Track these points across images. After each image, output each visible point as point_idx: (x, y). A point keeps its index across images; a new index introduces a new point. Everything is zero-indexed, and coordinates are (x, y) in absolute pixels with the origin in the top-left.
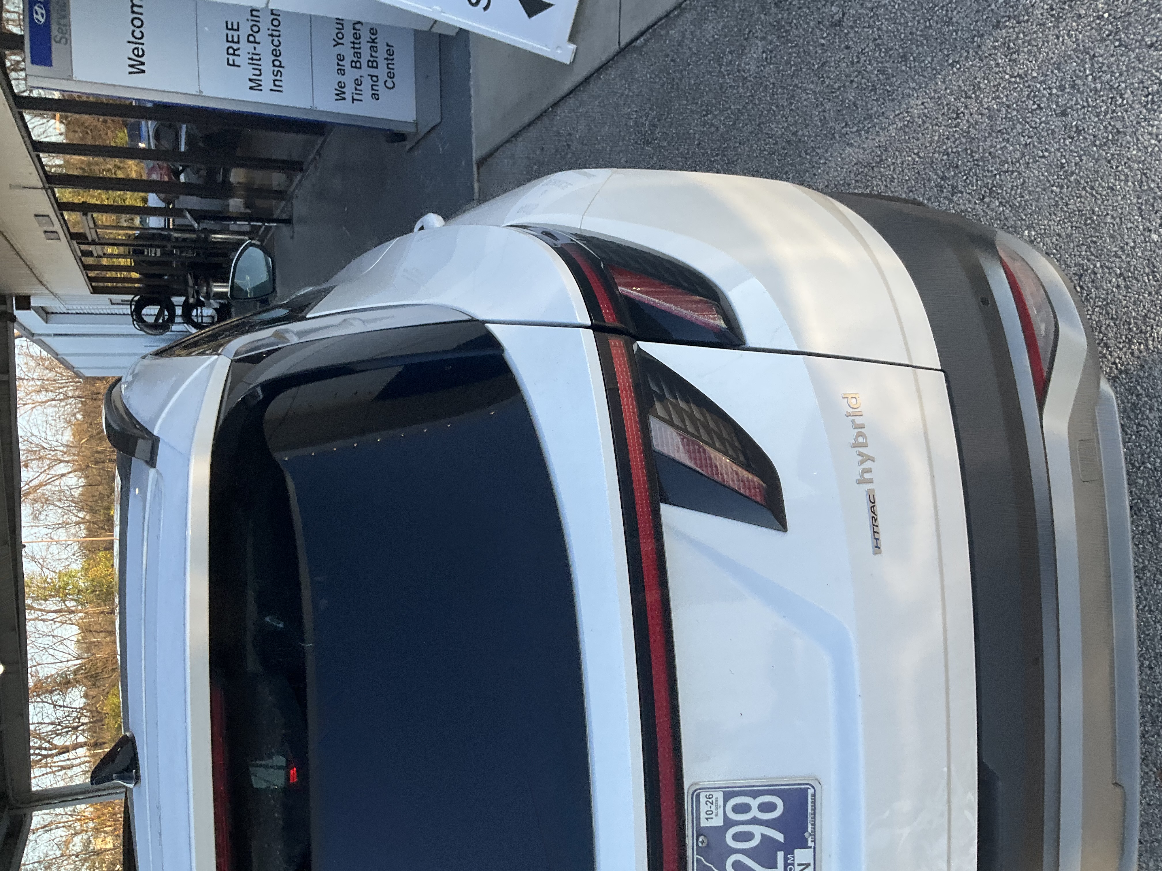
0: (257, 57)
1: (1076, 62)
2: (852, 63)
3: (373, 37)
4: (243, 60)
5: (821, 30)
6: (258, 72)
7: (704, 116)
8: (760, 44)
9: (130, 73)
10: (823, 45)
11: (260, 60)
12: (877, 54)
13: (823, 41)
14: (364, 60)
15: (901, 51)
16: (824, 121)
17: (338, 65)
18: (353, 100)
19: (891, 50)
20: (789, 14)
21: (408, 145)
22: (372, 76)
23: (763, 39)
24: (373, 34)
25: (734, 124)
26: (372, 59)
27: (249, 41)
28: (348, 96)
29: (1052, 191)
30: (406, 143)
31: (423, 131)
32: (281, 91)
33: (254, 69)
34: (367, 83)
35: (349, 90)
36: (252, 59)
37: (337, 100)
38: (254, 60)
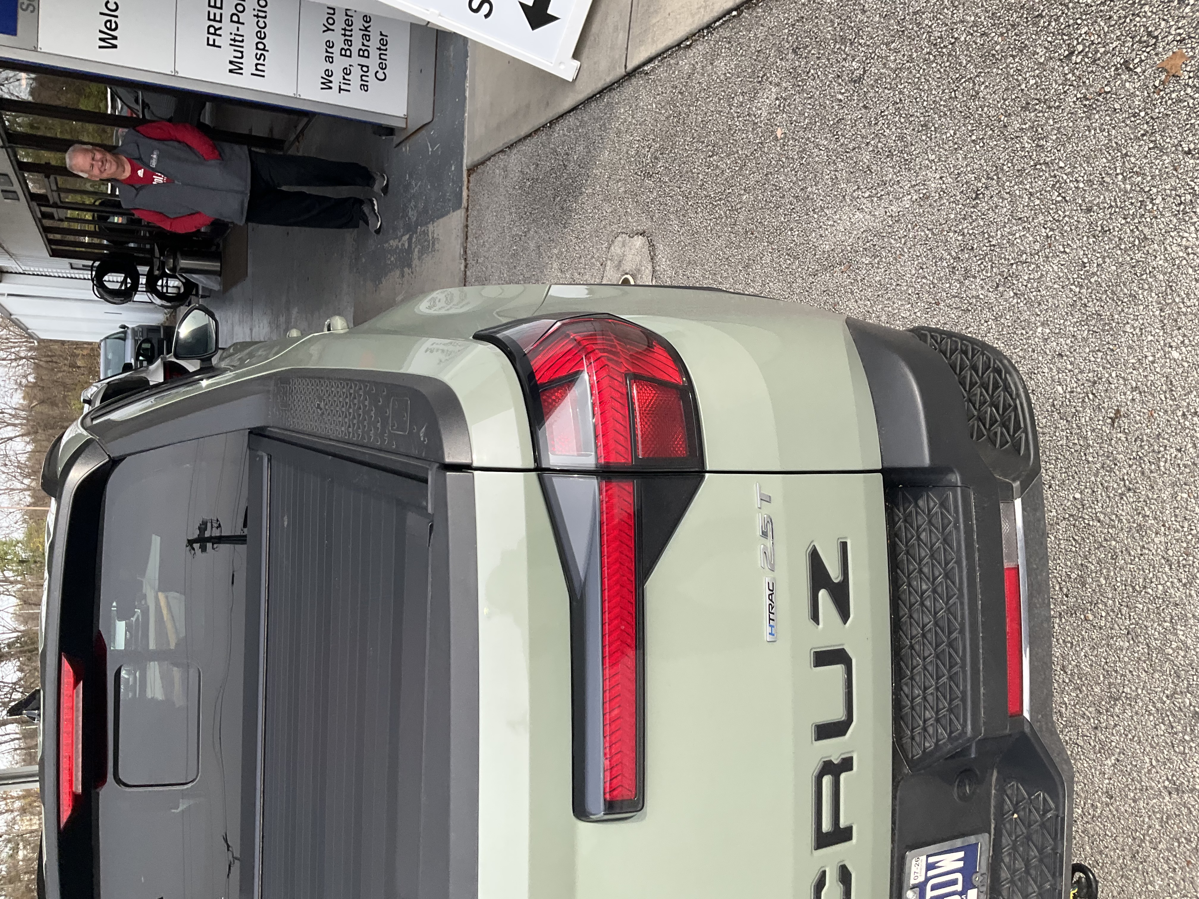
0: (240, 39)
1: (1106, 158)
2: (870, 123)
3: (366, 25)
4: (224, 40)
5: (840, 84)
6: (240, 55)
7: (710, 157)
8: (774, 90)
9: (100, 47)
10: (841, 101)
11: (242, 41)
12: (897, 119)
13: (840, 97)
14: (355, 49)
15: (922, 119)
16: (835, 181)
17: (327, 52)
18: (340, 89)
19: (911, 116)
20: (807, 63)
21: (396, 139)
22: (363, 66)
23: (778, 85)
24: (366, 22)
25: (741, 169)
26: (364, 48)
27: (232, 21)
28: (335, 86)
29: (1071, 290)
30: (395, 137)
31: (412, 128)
32: (263, 76)
33: (235, 51)
34: (356, 72)
35: (337, 79)
36: (235, 40)
37: (322, 89)
38: (237, 42)
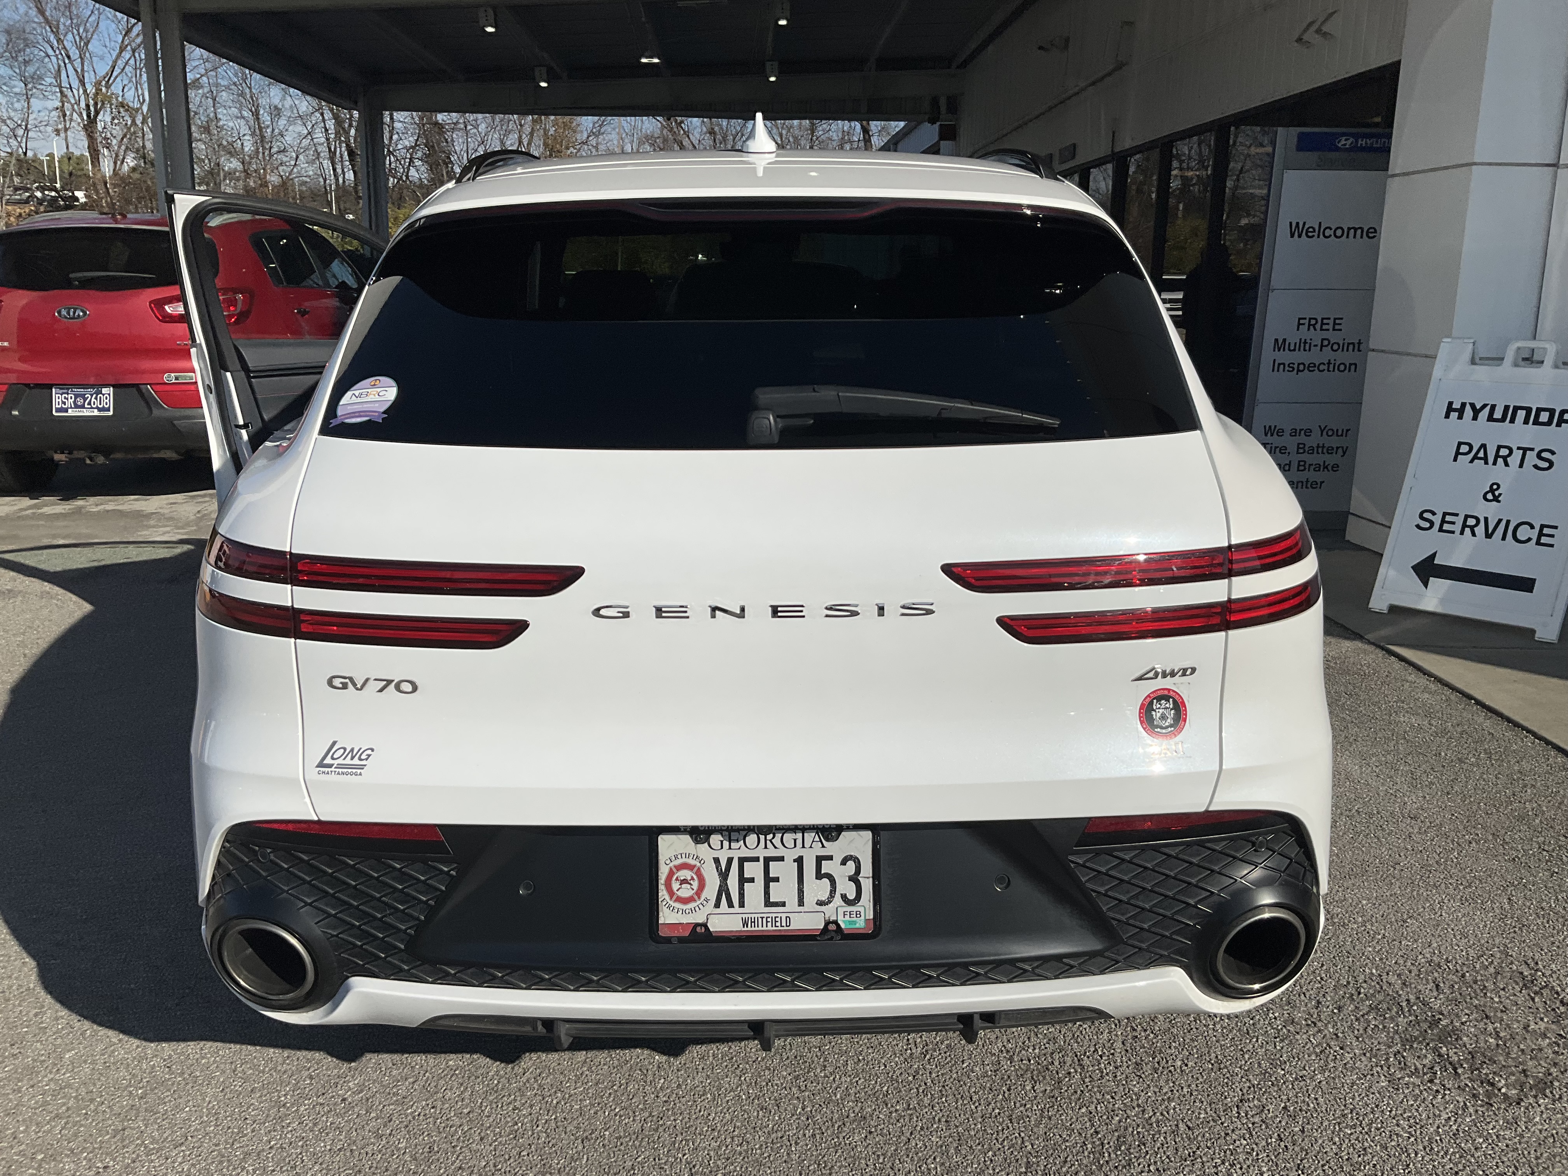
0: (1307, 348)
4: (1304, 333)
6: (1292, 348)
9: (1291, 223)
17: (1300, 430)
22: (1289, 465)
24: (1333, 467)
26: (1307, 467)
27: (1323, 340)
28: (1269, 439)
32: (1273, 370)
33: (1296, 344)
34: (1283, 459)
35: (1276, 441)
36: (1305, 343)
37: (1265, 427)
38: (1305, 345)
